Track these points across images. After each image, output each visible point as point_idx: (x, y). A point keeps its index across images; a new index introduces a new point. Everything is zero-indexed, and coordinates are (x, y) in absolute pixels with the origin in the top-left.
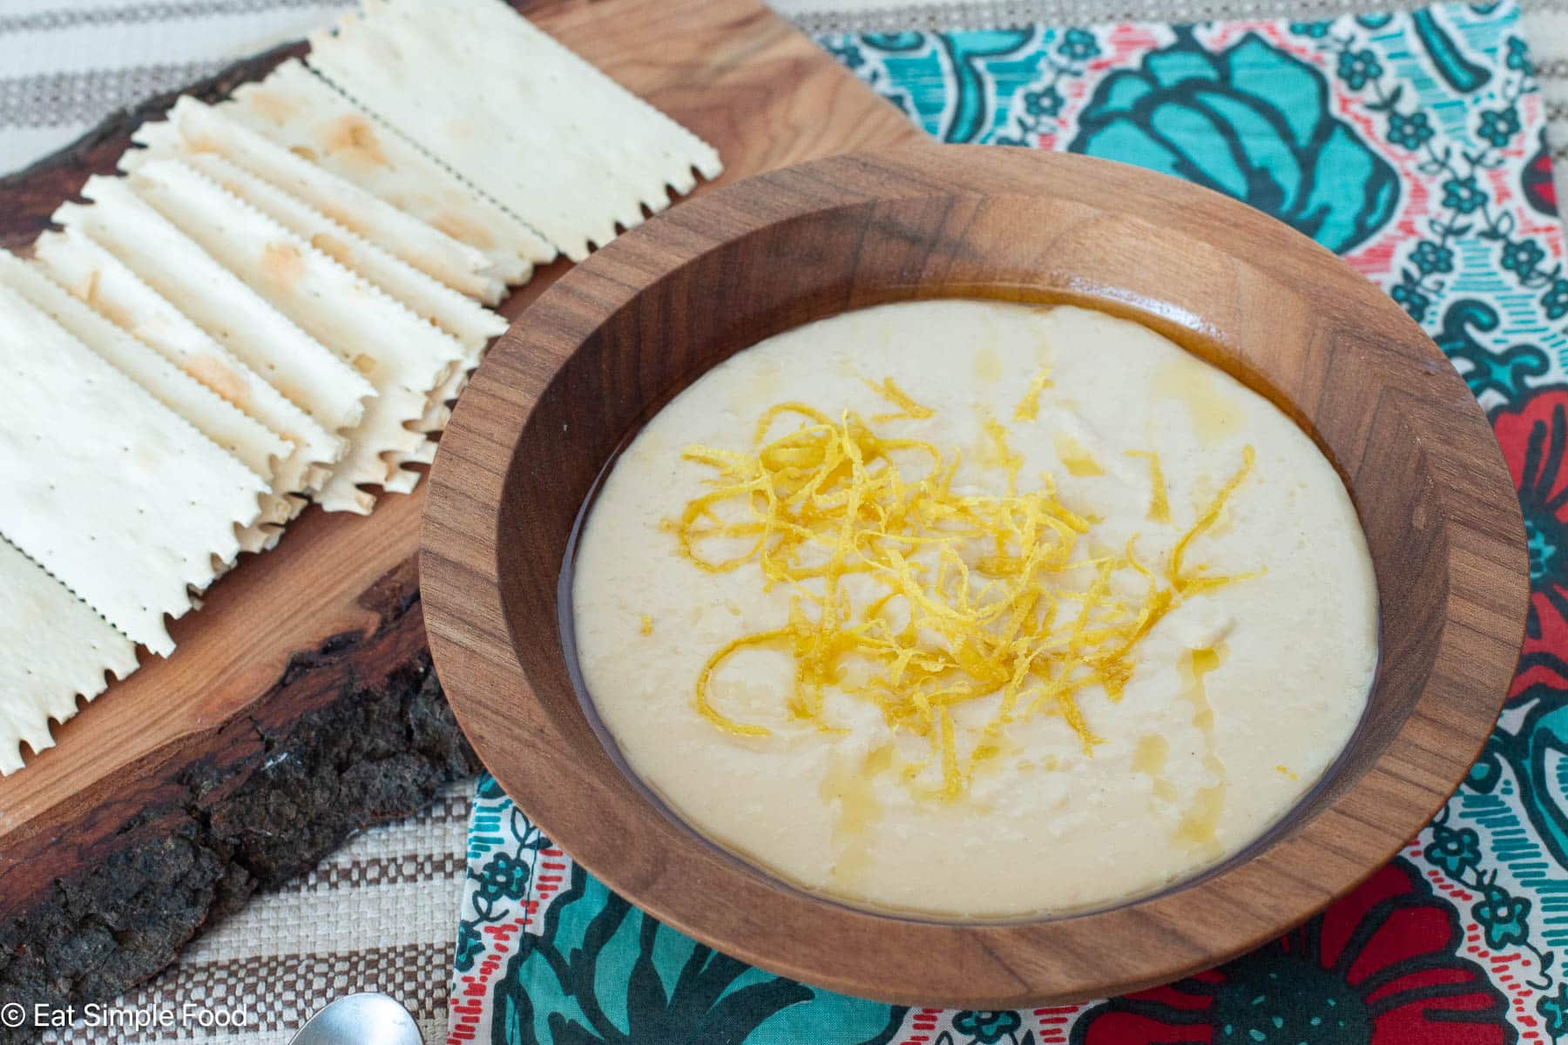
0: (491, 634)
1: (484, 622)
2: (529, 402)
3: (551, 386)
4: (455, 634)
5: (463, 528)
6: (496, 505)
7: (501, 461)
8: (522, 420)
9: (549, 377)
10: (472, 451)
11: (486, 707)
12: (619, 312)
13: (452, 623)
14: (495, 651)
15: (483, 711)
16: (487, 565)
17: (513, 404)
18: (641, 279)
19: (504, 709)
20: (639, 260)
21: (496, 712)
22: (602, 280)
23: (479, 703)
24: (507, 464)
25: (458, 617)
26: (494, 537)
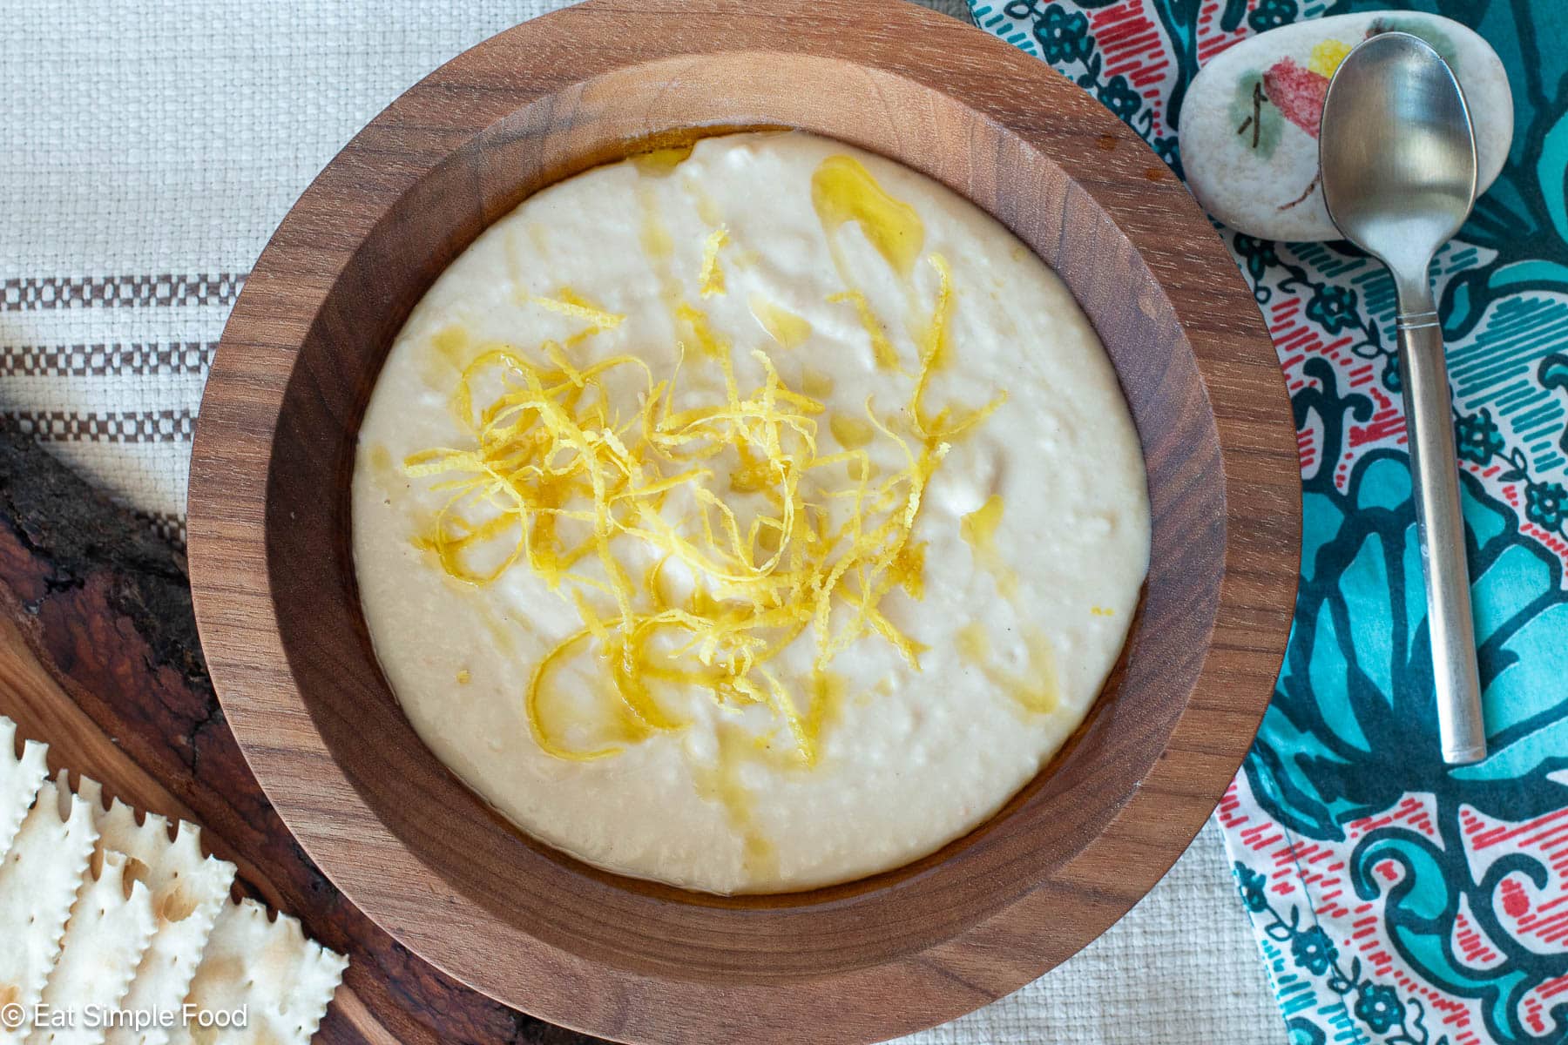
0: (356, 816)
1: (341, 804)
2: (255, 531)
3: (268, 502)
4: (322, 829)
5: (268, 707)
6: (286, 668)
7: (264, 614)
8: (262, 557)
9: (261, 493)
10: (232, 614)
11: (388, 896)
12: (292, 381)
13: (312, 817)
14: (368, 833)
15: (389, 901)
16: (312, 741)
17: (245, 540)
18: (294, 332)
19: (406, 891)
20: (282, 309)
21: (401, 898)
22: (256, 350)
23: (381, 894)
24: (273, 616)
25: (313, 809)
26: (302, 706)
